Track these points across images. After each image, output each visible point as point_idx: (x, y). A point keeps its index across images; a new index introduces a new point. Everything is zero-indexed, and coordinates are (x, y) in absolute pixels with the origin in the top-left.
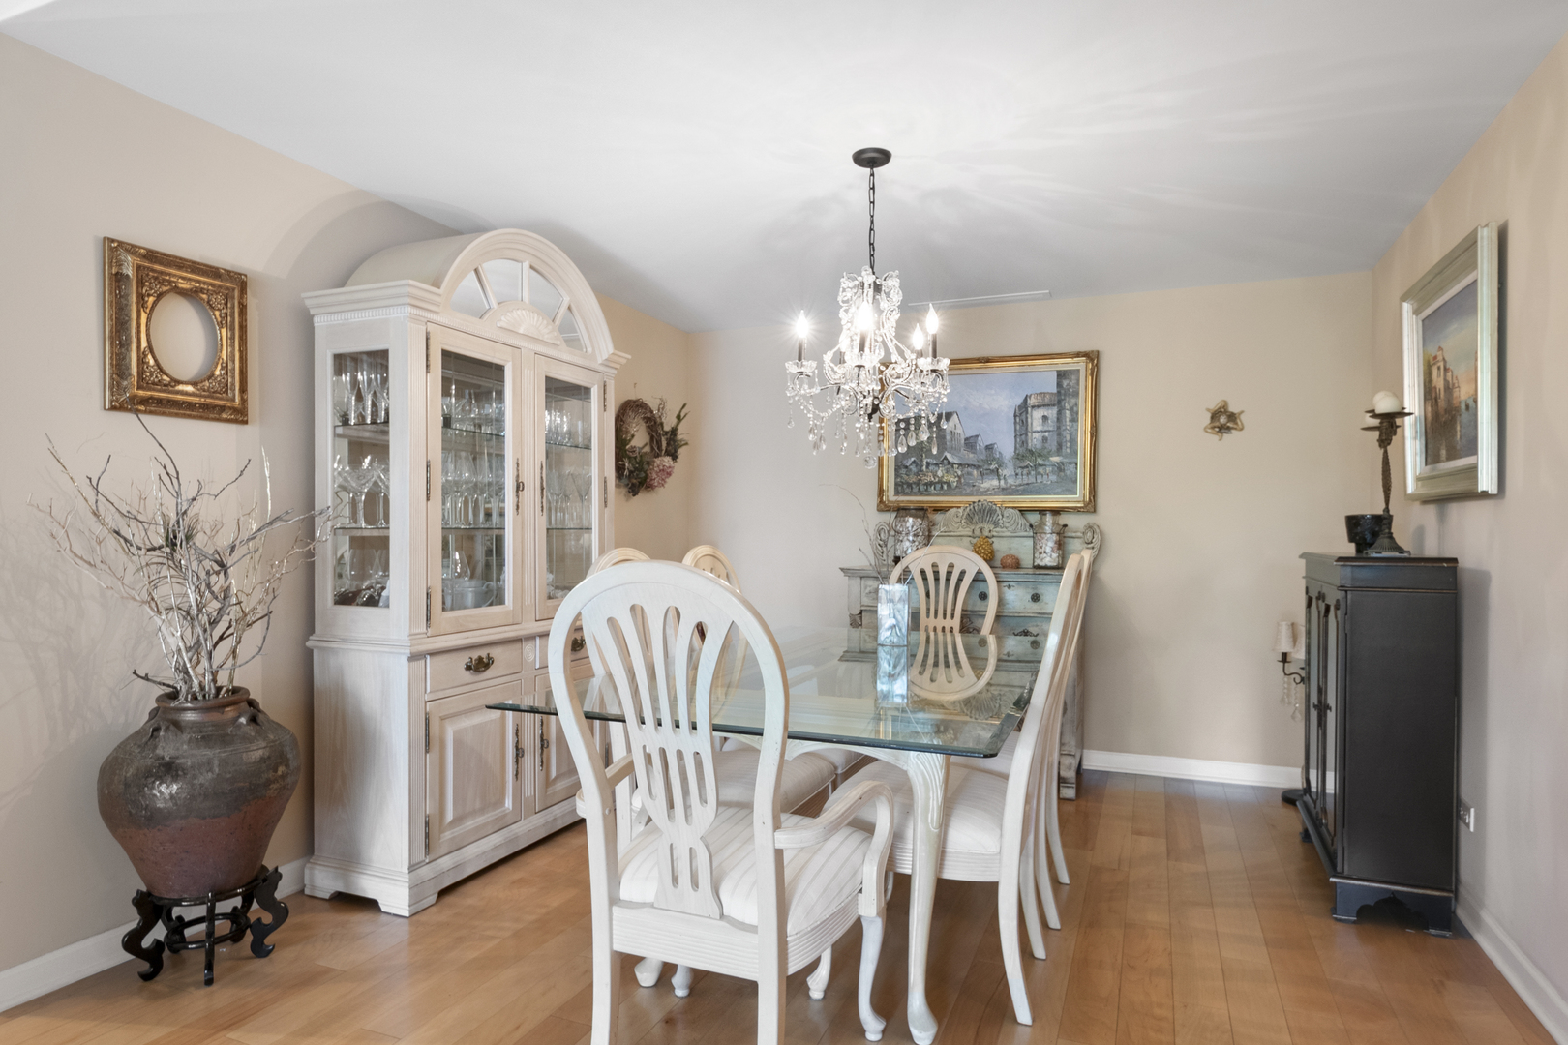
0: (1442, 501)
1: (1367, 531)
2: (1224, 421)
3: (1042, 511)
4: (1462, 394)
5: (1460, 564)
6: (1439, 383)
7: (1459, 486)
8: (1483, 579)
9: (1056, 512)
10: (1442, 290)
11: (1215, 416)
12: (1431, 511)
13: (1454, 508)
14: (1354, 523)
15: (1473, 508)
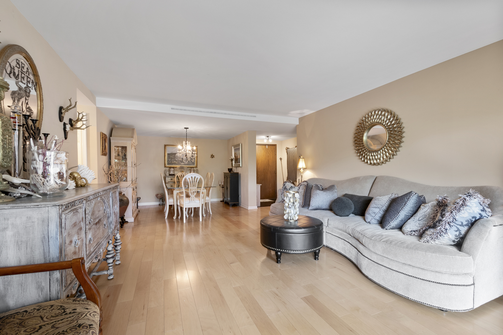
0: (236, 167)
1: (230, 170)
2: (212, 156)
3: (191, 168)
4: (239, 157)
5: (239, 173)
6: (236, 156)
7: (238, 166)
8: (240, 174)
9: (193, 168)
10: (236, 147)
11: (211, 156)
12: (235, 168)
13: (238, 168)
14: (229, 169)
15: (239, 168)
